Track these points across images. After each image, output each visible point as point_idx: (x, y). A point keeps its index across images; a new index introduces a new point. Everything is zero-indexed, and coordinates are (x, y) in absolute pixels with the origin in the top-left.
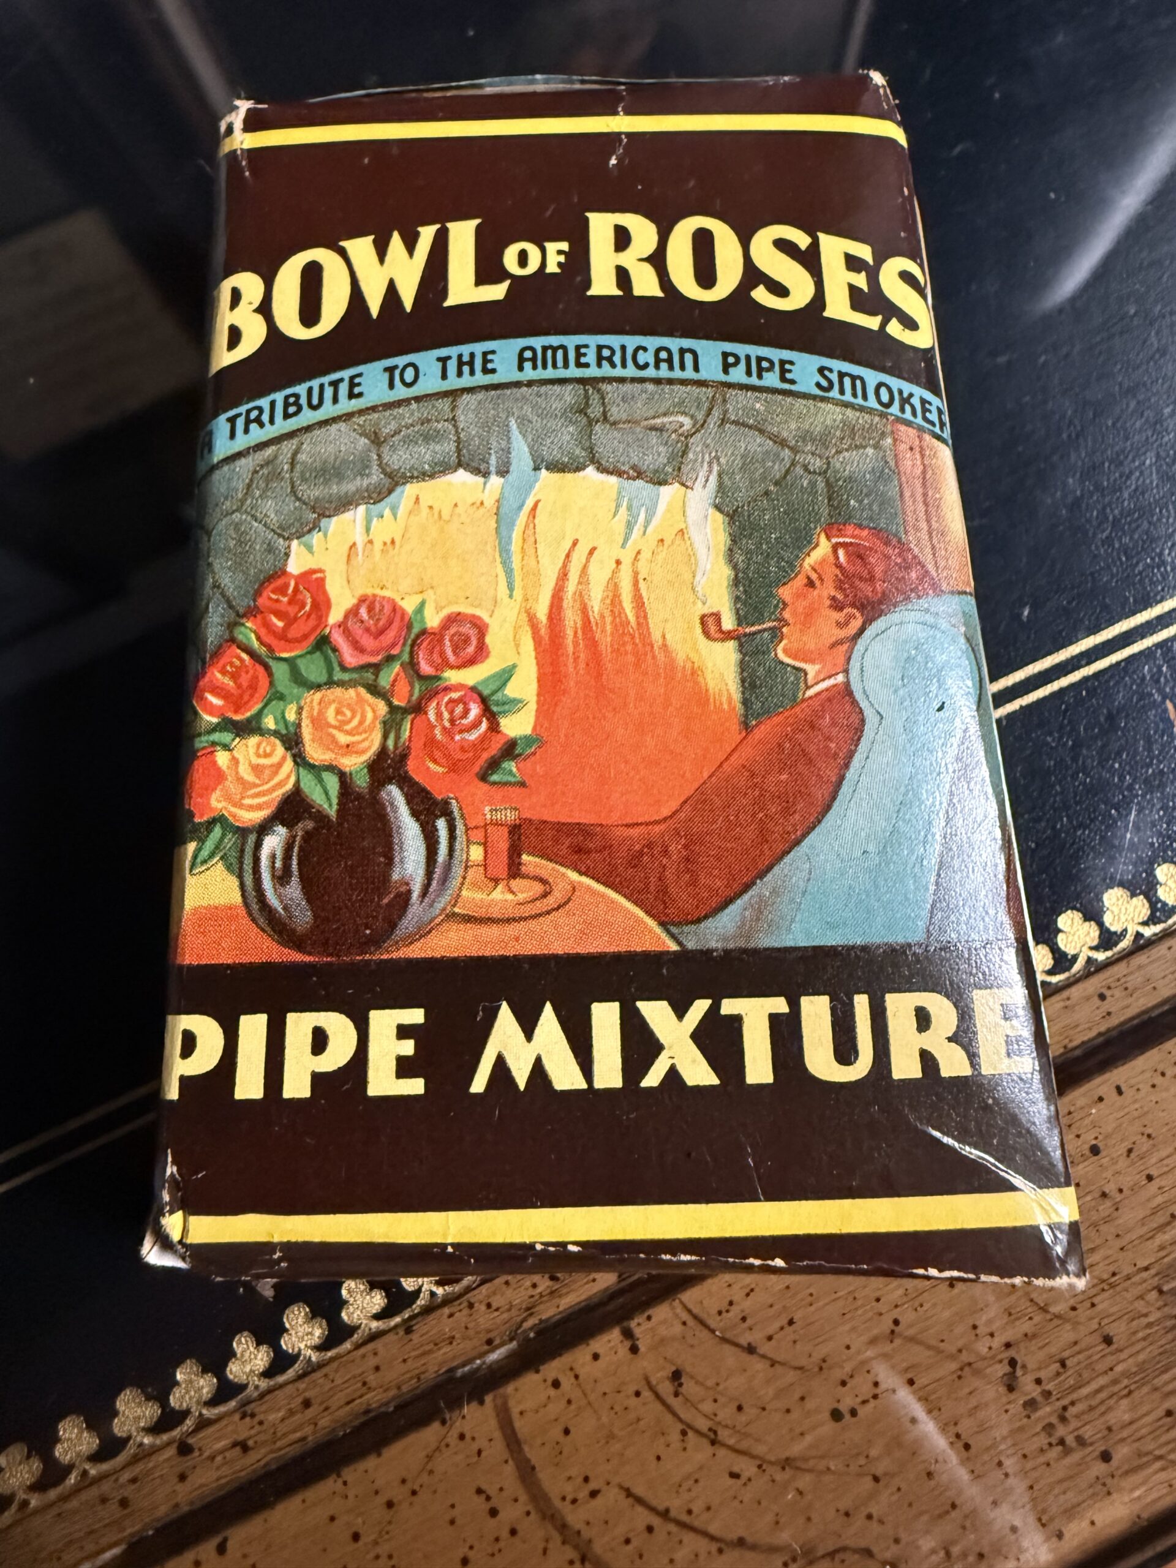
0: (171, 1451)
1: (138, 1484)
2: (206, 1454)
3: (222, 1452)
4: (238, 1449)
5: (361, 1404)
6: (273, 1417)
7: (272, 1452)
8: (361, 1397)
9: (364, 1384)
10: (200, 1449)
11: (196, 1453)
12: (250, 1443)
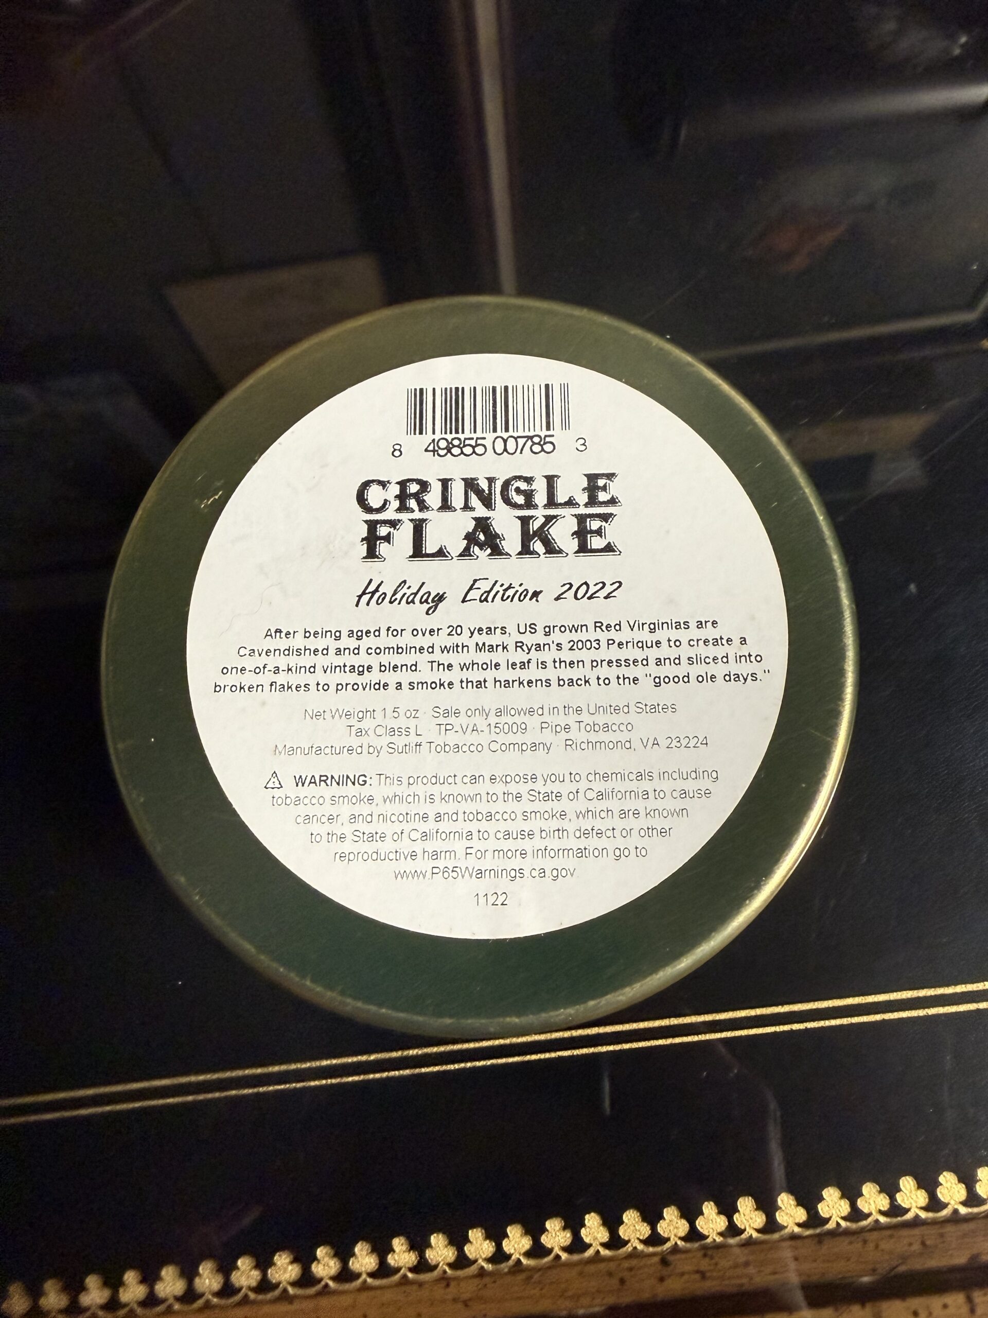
0: (656, 1259)
1: (632, 1273)
2: (678, 1270)
4: (699, 1275)
6: (724, 1263)
7: (722, 1285)
10: (675, 1266)
11: (672, 1268)
12: (708, 1274)
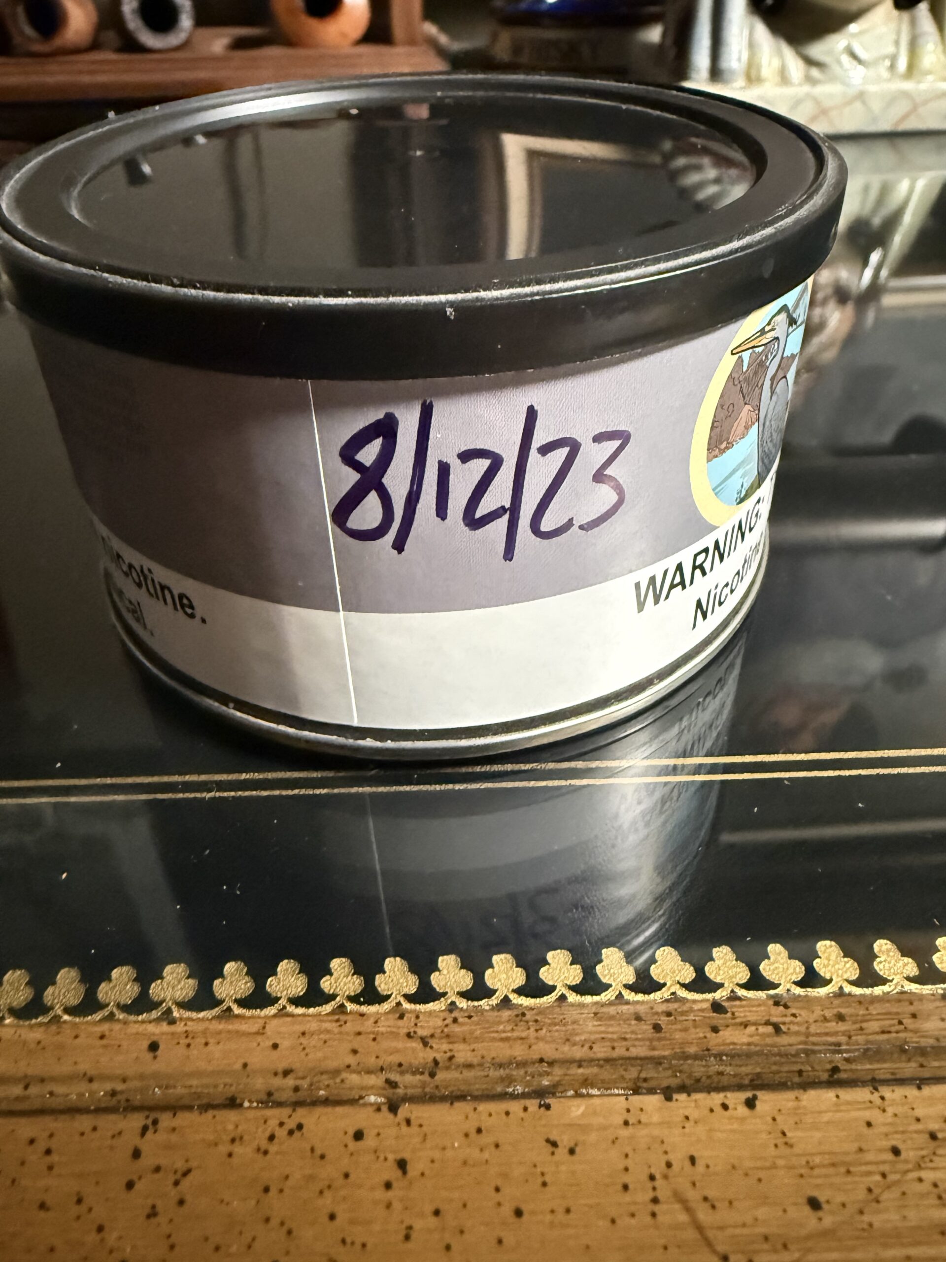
0: (705, 1007)
1: (672, 1018)
2: (738, 1020)
3: (755, 1024)
4: (770, 1029)
5: (897, 1038)
6: (807, 1016)
7: (805, 1043)
8: (897, 1032)
9: (900, 1023)
10: (733, 1014)
11: (729, 1015)
12: (783, 1028)
